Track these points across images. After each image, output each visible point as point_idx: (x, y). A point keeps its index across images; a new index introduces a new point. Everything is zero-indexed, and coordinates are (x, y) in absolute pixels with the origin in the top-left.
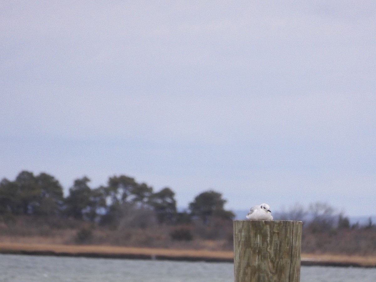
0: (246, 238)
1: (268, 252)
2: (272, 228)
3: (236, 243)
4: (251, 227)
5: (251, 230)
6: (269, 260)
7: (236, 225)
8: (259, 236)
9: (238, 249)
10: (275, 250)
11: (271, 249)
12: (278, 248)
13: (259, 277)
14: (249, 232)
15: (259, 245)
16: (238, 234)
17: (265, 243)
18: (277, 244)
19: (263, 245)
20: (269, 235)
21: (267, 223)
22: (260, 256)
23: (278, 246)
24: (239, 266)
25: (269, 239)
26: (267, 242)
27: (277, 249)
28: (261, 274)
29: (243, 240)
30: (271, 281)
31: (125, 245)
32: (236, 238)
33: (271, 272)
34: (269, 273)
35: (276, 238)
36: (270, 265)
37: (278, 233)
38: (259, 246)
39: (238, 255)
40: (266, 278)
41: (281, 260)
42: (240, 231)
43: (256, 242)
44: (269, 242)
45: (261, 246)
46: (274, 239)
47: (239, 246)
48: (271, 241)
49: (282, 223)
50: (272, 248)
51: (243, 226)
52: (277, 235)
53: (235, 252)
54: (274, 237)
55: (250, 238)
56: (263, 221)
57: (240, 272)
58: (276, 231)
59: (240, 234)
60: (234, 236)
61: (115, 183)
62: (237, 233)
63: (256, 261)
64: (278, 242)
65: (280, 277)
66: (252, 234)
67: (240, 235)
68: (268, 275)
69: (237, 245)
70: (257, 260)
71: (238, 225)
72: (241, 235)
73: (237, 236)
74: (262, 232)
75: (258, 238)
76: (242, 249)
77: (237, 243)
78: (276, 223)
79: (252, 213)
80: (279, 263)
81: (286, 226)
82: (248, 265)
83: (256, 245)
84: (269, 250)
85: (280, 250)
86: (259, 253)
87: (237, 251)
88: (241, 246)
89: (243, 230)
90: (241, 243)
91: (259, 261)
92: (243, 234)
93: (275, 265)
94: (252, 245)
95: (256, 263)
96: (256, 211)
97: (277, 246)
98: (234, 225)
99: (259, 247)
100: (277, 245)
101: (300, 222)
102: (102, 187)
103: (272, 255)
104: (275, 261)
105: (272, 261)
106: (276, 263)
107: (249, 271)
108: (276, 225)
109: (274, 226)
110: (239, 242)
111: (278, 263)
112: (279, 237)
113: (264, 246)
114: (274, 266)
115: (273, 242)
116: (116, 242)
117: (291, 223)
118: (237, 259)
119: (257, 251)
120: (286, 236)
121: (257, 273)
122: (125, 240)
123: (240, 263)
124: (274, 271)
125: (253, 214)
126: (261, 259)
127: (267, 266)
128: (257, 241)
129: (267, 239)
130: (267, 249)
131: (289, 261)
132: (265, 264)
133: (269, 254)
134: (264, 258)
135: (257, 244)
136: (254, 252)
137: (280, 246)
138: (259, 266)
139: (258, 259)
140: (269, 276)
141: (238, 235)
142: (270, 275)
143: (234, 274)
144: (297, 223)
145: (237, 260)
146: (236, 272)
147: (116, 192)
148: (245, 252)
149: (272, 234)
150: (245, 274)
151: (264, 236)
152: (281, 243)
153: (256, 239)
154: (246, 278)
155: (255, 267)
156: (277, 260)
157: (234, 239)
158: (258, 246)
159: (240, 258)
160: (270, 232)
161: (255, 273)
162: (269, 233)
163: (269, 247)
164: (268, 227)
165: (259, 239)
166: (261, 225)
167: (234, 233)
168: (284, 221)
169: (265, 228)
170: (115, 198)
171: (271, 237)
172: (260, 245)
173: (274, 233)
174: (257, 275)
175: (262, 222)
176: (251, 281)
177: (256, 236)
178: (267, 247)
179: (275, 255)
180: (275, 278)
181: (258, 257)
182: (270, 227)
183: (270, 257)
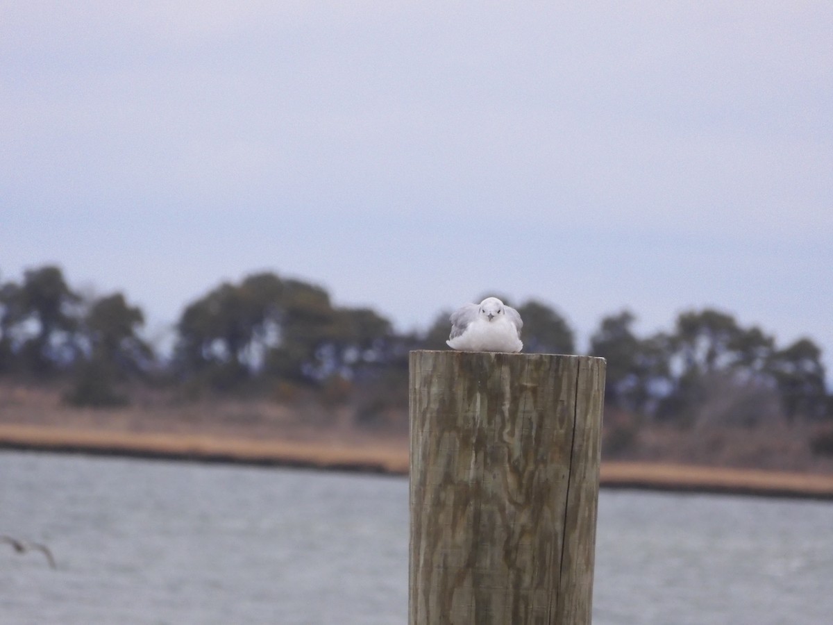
0: (442, 402)
1: (504, 442)
2: (516, 375)
3: (415, 417)
4: (456, 369)
5: (456, 379)
6: (507, 465)
7: (415, 361)
8: (478, 396)
9: (420, 433)
10: (526, 439)
11: (512, 434)
12: (533, 433)
13: (477, 515)
14: (451, 384)
15: (479, 421)
16: (420, 391)
17: (498, 419)
18: (530, 419)
19: (489, 423)
20: (508, 395)
21: (501, 359)
22: (481, 455)
23: (535, 426)
24: (423, 483)
25: (507, 406)
26: (502, 413)
27: (529, 437)
28: (484, 507)
29: (434, 406)
30: (512, 526)
32: (415, 405)
33: (512, 502)
34: (507, 503)
35: (527, 404)
36: (511, 479)
37: (534, 391)
38: (478, 426)
39: (420, 450)
40: (499, 520)
41: (541, 466)
42: (427, 382)
43: (470, 414)
44: (507, 414)
45: (485, 425)
46: (521, 408)
47: (423, 425)
48: (513, 413)
49: (546, 360)
50: (517, 432)
51: (435, 367)
52: (529, 394)
53: (413, 441)
54: (522, 402)
55: (453, 400)
56: (493, 354)
57: (424, 499)
58: (529, 385)
59: (426, 389)
60: (411, 396)
62: (417, 387)
63: (470, 469)
64: (534, 416)
65: (537, 516)
66: (460, 391)
67: (426, 393)
68: (502, 510)
69: (418, 423)
70: (472, 466)
71: (420, 363)
72: (429, 393)
73: (418, 396)
74: (489, 384)
75: (476, 401)
76: (430, 432)
77: (417, 415)
78: (529, 361)
80: (537, 473)
81: (557, 371)
82: (448, 479)
83: (471, 422)
84: (506, 438)
85: (538, 440)
86: (480, 445)
87: (418, 441)
88: (427, 425)
89: (435, 380)
90: (428, 416)
91: (477, 469)
92: (435, 390)
93: (524, 482)
94: (460, 422)
95: (470, 475)
96: (471, 326)
97: (531, 428)
98: (411, 364)
99: (479, 429)
100: (531, 423)
101: (598, 360)
103: (517, 453)
104: (524, 471)
105: (515, 470)
106: (526, 474)
107: (449, 497)
108: (528, 367)
109: (522, 368)
110: (424, 413)
111: (532, 474)
112: (535, 402)
113: (493, 426)
114: (520, 485)
115: (520, 414)
117: (573, 361)
118: (416, 463)
119: (474, 440)
120: (556, 400)
121: (471, 503)
123: (424, 474)
124: (520, 499)
125: (463, 334)
126: (485, 463)
127: (500, 482)
128: (474, 412)
129: (503, 405)
130: (501, 436)
131: (566, 472)
132: (494, 477)
133: (506, 450)
134: (492, 458)
135: (474, 418)
136: (465, 441)
137: (540, 426)
138: (478, 482)
139: (476, 461)
140: (507, 512)
141: (420, 393)
142: (510, 508)
143: (410, 503)
144: (590, 362)
146: (414, 500)
148: (438, 443)
149: (518, 391)
150: (438, 504)
151: (494, 398)
152: (541, 418)
153: (472, 405)
154: (442, 518)
155: (466, 485)
156: (531, 467)
157: (411, 404)
158: (475, 424)
159: (425, 457)
160: (511, 387)
161: (466, 503)
162: (507, 389)
163: (507, 430)
164: (505, 372)
165: (479, 407)
166: (486, 365)
167: (411, 387)
168: (551, 357)
169: (497, 373)
171: (515, 400)
172: (482, 421)
173: (523, 389)
174: (471, 509)
175: (489, 356)
176: (454, 525)
177: (470, 396)
178: (503, 428)
179: (525, 452)
180: (524, 518)
181: (476, 456)
182: (512, 370)
183: (510, 456)
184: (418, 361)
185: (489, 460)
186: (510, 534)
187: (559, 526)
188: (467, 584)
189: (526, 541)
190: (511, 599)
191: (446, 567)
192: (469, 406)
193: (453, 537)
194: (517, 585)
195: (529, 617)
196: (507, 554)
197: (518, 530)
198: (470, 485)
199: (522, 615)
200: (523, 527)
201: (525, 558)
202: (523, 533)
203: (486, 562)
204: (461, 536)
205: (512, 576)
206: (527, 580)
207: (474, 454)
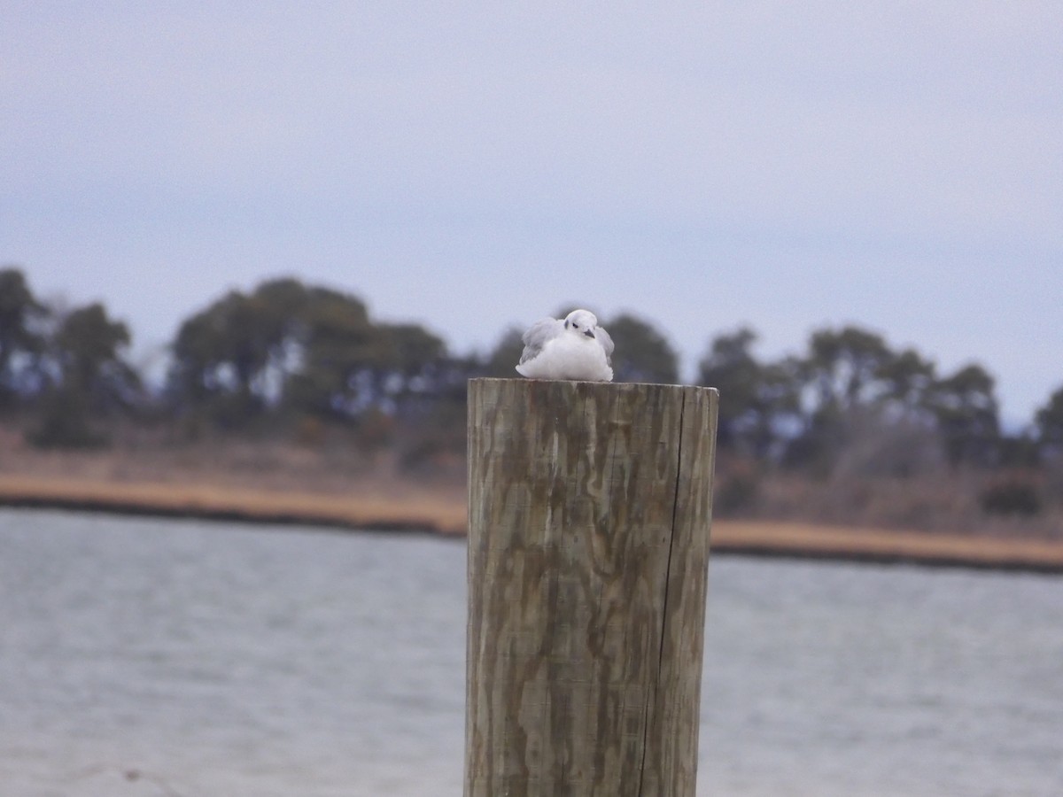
0: (509, 444)
1: (590, 496)
2: (604, 409)
3: (474, 463)
4: (528, 402)
5: (528, 414)
6: (592, 525)
7: (475, 396)
8: (556, 436)
9: (481, 483)
10: (616, 492)
11: (598, 485)
12: (626, 484)
13: (554, 589)
14: (521, 423)
15: (556, 469)
16: (481, 429)
17: (580, 465)
18: (621, 467)
19: (570, 471)
20: (593, 436)
21: (586, 389)
22: (559, 511)
23: (627, 475)
24: (484, 548)
25: (592, 450)
26: (586, 458)
27: (621, 488)
28: (561, 577)
29: (500, 450)
30: (598, 603)
32: (475, 447)
33: (597, 570)
34: (592, 573)
35: (617, 447)
36: (597, 543)
37: (627, 430)
38: (555, 474)
39: (481, 505)
40: (581, 596)
41: (636, 527)
42: (491, 419)
43: (545, 460)
44: (592, 460)
45: (564, 473)
46: (610, 451)
47: (485, 474)
48: (601, 458)
49: (643, 391)
50: (605, 483)
51: (500, 401)
52: (621, 434)
53: (472, 495)
54: (611, 444)
55: (523, 443)
56: (574, 383)
57: (486, 567)
58: (621, 422)
59: (489, 428)
60: (470, 436)
62: (478, 424)
63: (545, 528)
64: (627, 462)
65: (630, 590)
66: (532, 431)
67: (489, 433)
68: (586, 581)
69: (478, 470)
70: (548, 526)
71: (481, 395)
72: (492, 432)
73: (478, 438)
74: (569, 422)
75: (553, 443)
76: (495, 483)
77: (478, 461)
78: (620, 392)
80: (630, 535)
81: (656, 405)
82: (516, 542)
83: (547, 470)
84: (591, 490)
85: (632, 493)
86: (557, 499)
87: (478, 493)
88: (490, 474)
89: (501, 416)
90: (492, 461)
91: (554, 529)
92: (500, 428)
93: (614, 546)
94: (532, 470)
95: (546, 537)
97: (623, 478)
98: (469, 396)
99: (558, 480)
100: (623, 472)
101: (708, 391)
103: (605, 510)
104: (614, 532)
105: (602, 530)
106: (617, 536)
107: (518, 565)
108: (619, 400)
109: (612, 402)
110: (486, 459)
111: (624, 537)
112: (628, 445)
113: (574, 476)
114: (609, 551)
115: (609, 461)
117: (676, 392)
118: (475, 522)
119: (550, 494)
120: (655, 442)
121: (547, 573)
123: (486, 536)
124: (609, 568)
126: (564, 523)
127: (583, 547)
128: (550, 456)
129: (586, 448)
130: (584, 487)
131: (666, 534)
132: (576, 540)
133: (591, 505)
134: (573, 516)
135: (550, 465)
136: (539, 495)
137: (634, 476)
138: (555, 546)
139: (552, 520)
140: (592, 584)
141: (482, 432)
142: (595, 580)
143: (468, 573)
144: (698, 395)
146: (473, 569)
148: (505, 496)
149: (606, 430)
150: (504, 574)
151: (576, 440)
152: (636, 464)
153: (547, 451)
154: (508, 592)
155: (540, 550)
156: (623, 528)
157: (470, 446)
158: (551, 472)
159: (488, 514)
160: (598, 424)
161: (540, 574)
162: (593, 428)
163: (593, 479)
164: (590, 405)
165: (556, 451)
166: (565, 396)
167: (469, 424)
168: (649, 388)
169: (579, 409)
171: (602, 442)
172: (560, 469)
173: (612, 428)
174: (546, 580)
175: (570, 386)
176: (524, 601)
177: (545, 436)
178: (586, 478)
179: (616, 508)
180: (614, 592)
181: (552, 514)
182: (599, 405)
183: (596, 514)
184: (478, 392)
185: (569, 519)
186: (596, 613)
187: (658, 603)
188: (541, 676)
189: (616, 623)
190: (597, 695)
191: (513, 655)
192: (544, 449)
193: (523, 615)
194: (605, 677)
195: (620, 718)
196: (595, 638)
197: (605, 607)
198: (545, 550)
199: (611, 715)
200: (613, 603)
201: (615, 644)
202: (612, 611)
203: (565, 649)
204: (533, 615)
205: (598, 667)
206: (617, 671)
207: (550, 511)
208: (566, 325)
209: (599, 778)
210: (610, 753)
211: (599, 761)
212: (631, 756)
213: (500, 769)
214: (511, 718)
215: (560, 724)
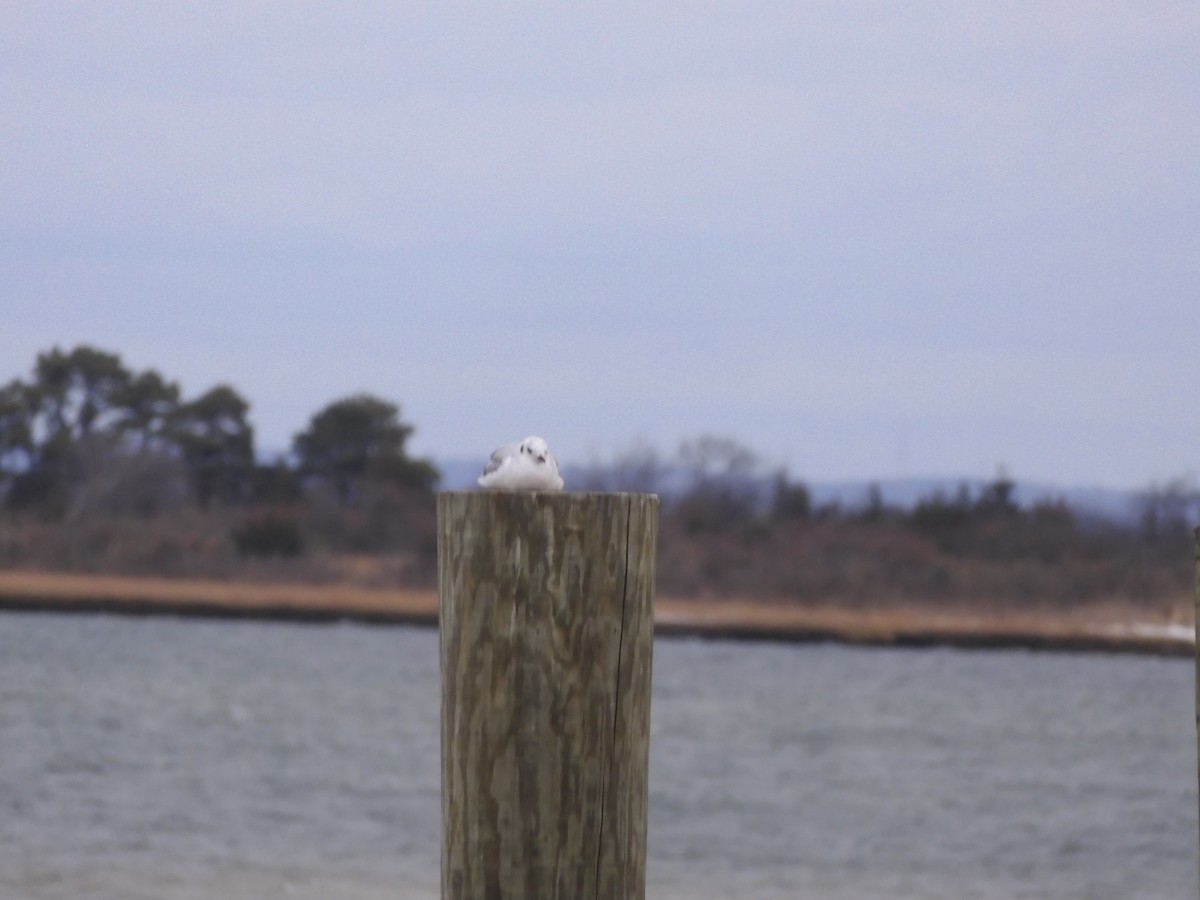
0: (477, 548)
1: (549, 592)
2: (560, 517)
3: (445, 568)
4: (493, 511)
5: (493, 522)
6: (552, 620)
7: (445, 506)
8: (518, 542)
9: (452, 584)
10: (572, 589)
11: (557, 583)
12: (581, 581)
13: (520, 676)
14: (487, 529)
15: (519, 570)
16: (451, 535)
17: (540, 566)
18: (577, 567)
19: (531, 571)
20: (551, 540)
21: (543, 500)
22: (523, 609)
23: (582, 574)
24: (456, 640)
25: (550, 552)
26: (545, 560)
27: (576, 585)
28: (527, 667)
29: (468, 553)
30: (559, 686)
31: (89, 570)
32: (445, 549)
33: (557, 658)
34: (553, 662)
35: (573, 550)
36: (556, 635)
37: (581, 535)
38: (519, 575)
39: (453, 602)
40: (544, 680)
41: (590, 619)
42: (460, 527)
43: (509, 562)
44: (551, 561)
45: (526, 574)
46: (567, 553)
47: (455, 576)
48: (558, 560)
49: (593, 500)
50: (563, 582)
51: (468, 511)
52: (576, 538)
53: (444, 593)
54: (567, 547)
55: (489, 548)
56: (534, 494)
57: (458, 657)
58: (575, 527)
60: (440, 542)
61: (56, 371)
62: (448, 531)
63: (510, 622)
64: (581, 562)
65: (586, 674)
66: (497, 536)
67: (459, 537)
68: (548, 669)
69: (449, 573)
70: (513, 620)
71: (451, 506)
72: (462, 538)
73: (449, 543)
74: (530, 528)
75: (516, 547)
76: (464, 584)
77: (448, 564)
78: (574, 501)
79: (495, 469)
80: (585, 630)
81: (605, 511)
82: (485, 635)
83: (511, 570)
84: (550, 587)
85: (587, 589)
86: (521, 596)
87: (449, 591)
88: (460, 575)
89: (469, 524)
90: (461, 565)
91: (518, 622)
92: (468, 535)
93: (572, 637)
94: (498, 571)
95: (510, 630)
96: (508, 462)
97: (579, 576)
99: (521, 579)
100: (578, 571)
101: (650, 498)
102: (16, 386)
103: (563, 604)
104: (571, 624)
105: (561, 623)
106: (574, 628)
107: (488, 655)
108: (572, 508)
109: (567, 509)
110: (456, 562)
111: (580, 629)
112: (582, 545)
113: (535, 575)
114: (567, 640)
115: (565, 561)
116: (61, 561)
117: (623, 501)
119: (514, 591)
120: (606, 544)
121: (513, 661)
122: (89, 554)
123: (458, 631)
124: (568, 656)
125: (499, 470)
126: (528, 617)
127: (545, 638)
128: (514, 557)
129: (545, 550)
130: (544, 584)
131: (617, 625)
132: (538, 632)
133: (550, 602)
134: (535, 612)
135: (514, 567)
136: (504, 593)
137: (588, 574)
138: (520, 638)
139: (517, 615)
140: (553, 671)
141: (452, 539)
142: (556, 667)
143: (441, 663)
144: (642, 503)
145: (448, 619)
146: (446, 660)
147: (61, 401)
148: (474, 597)
149: (562, 535)
150: (475, 663)
151: (537, 544)
152: (589, 565)
153: (511, 555)
154: (479, 679)
155: (506, 641)
156: (579, 620)
157: (440, 552)
158: (515, 573)
159: (459, 611)
160: (556, 529)
161: (507, 662)
162: (551, 533)
163: (552, 577)
164: (548, 516)
165: (519, 553)
166: (526, 505)
167: (439, 532)
168: (599, 496)
169: (538, 515)
170: (57, 419)
171: (559, 545)
172: (522, 570)
173: (567, 533)
174: (512, 669)
175: (530, 497)
176: (493, 688)
177: (509, 542)
178: (546, 577)
179: (572, 604)
180: (573, 677)
181: (517, 609)
182: (556, 511)
183: (555, 610)
184: (448, 504)
185: (531, 614)
186: (557, 696)
187: (611, 686)
188: (510, 752)
189: (576, 703)
190: (559, 769)
191: (485, 735)
192: (508, 552)
193: (493, 700)
194: (566, 752)
195: (580, 789)
196: (556, 717)
197: (565, 691)
198: (511, 641)
199: (572, 786)
200: (571, 687)
201: (575, 722)
202: (572, 692)
203: (531, 728)
204: (501, 699)
205: (560, 744)
206: (576, 748)
207: (514, 608)
208: (522, 449)
209: (563, 842)
210: (572, 820)
211: (563, 827)
212: (590, 822)
213: (475, 835)
214: (484, 790)
215: (527, 796)
